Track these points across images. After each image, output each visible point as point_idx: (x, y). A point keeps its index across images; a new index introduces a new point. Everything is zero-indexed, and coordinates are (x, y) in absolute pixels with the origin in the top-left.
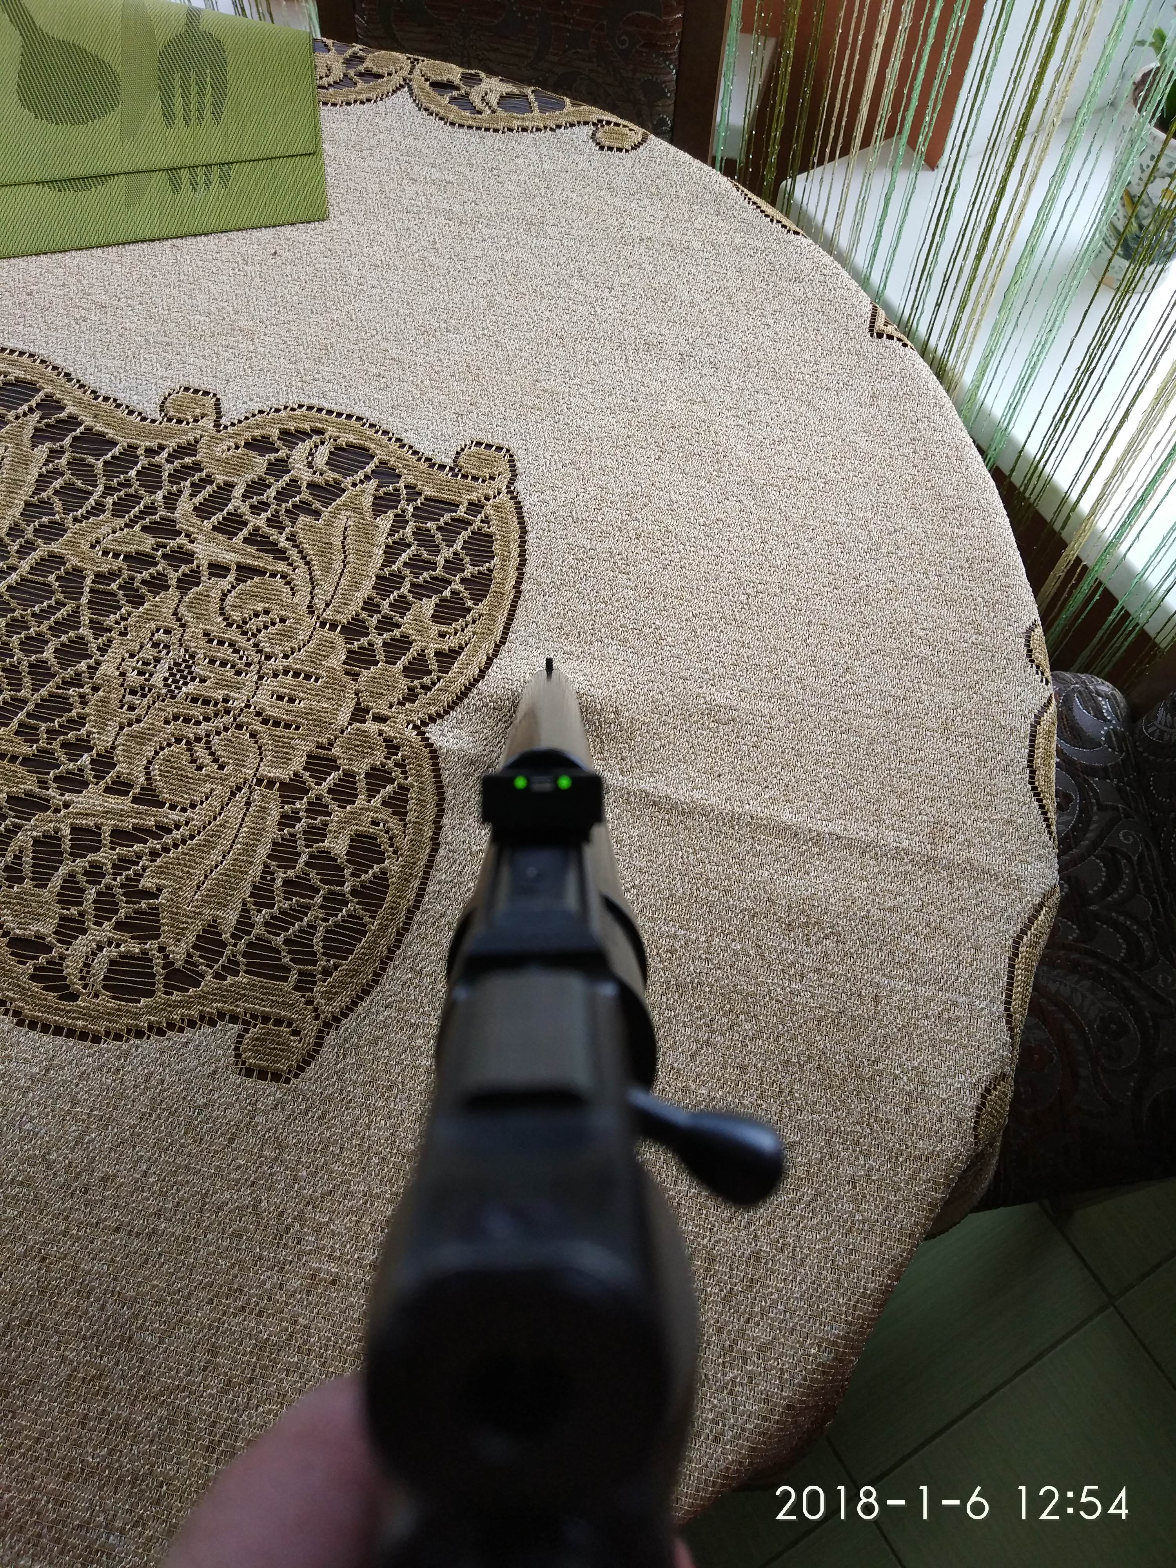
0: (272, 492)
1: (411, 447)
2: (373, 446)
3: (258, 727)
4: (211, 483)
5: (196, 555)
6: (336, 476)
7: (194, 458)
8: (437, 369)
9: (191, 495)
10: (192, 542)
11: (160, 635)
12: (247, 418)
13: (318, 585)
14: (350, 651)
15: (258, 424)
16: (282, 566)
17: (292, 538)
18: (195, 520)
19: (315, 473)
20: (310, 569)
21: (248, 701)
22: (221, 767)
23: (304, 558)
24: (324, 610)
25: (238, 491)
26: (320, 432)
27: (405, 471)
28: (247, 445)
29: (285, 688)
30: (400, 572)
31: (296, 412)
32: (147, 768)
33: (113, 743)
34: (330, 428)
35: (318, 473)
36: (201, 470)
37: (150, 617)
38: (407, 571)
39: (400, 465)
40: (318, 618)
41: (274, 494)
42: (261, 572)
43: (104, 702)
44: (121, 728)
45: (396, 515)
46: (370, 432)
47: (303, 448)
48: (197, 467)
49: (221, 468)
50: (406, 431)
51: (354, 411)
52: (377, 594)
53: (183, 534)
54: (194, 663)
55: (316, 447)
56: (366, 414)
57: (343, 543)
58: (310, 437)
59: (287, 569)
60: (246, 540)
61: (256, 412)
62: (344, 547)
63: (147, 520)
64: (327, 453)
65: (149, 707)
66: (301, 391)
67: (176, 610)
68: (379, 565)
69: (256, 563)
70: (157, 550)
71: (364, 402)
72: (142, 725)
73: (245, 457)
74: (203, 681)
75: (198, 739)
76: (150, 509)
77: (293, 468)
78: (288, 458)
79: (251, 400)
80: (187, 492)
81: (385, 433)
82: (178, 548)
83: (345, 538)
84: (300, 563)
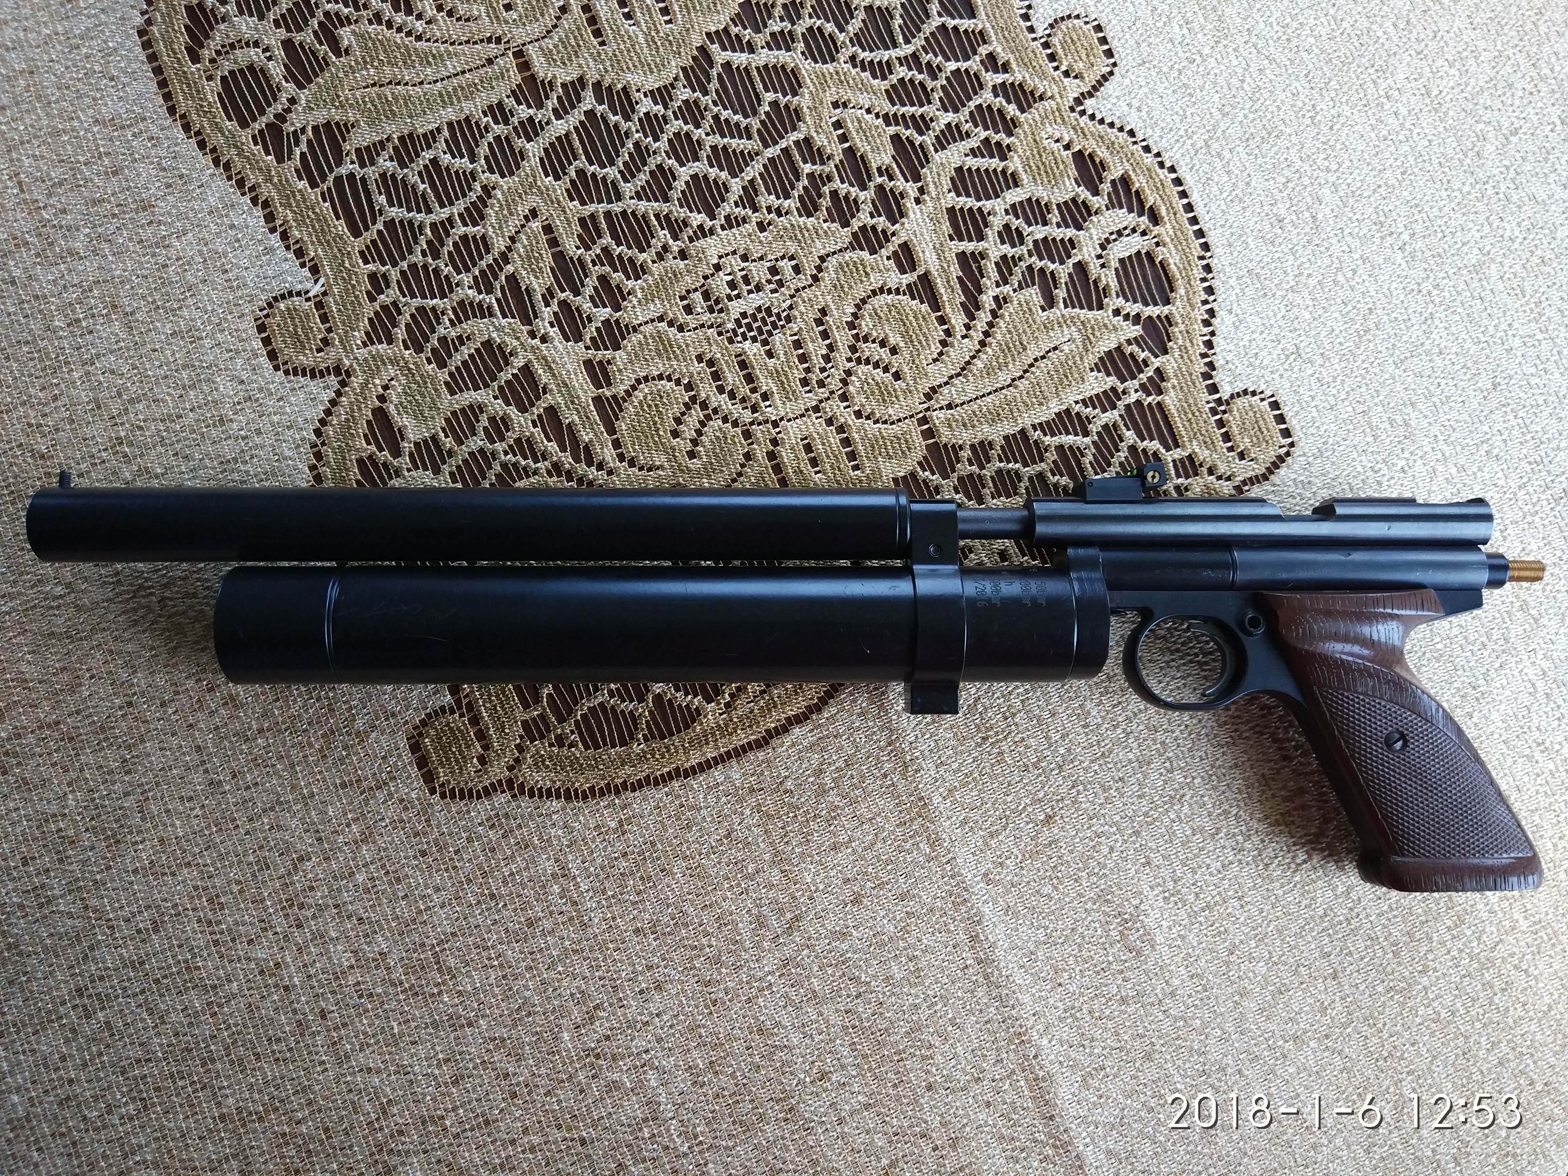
0: (1039, 232)
1: (1213, 334)
2: (1182, 291)
3: (760, 453)
4: (1003, 158)
5: (904, 220)
6: (1114, 284)
7: (1018, 113)
8: (1340, 278)
9: (972, 150)
10: (918, 201)
11: (786, 266)
12: (1112, 125)
13: (966, 376)
14: (913, 475)
15: (1113, 143)
16: (958, 320)
17: (1000, 301)
18: (946, 183)
19: (1099, 257)
20: (979, 351)
21: (782, 419)
22: (692, 455)
23: (987, 334)
24: (941, 408)
25: (1013, 196)
26: (1155, 218)
27: (1176, 354)
28: (1079, 156)
29: (823, 444)
30: (1046, 451)
31: (1160, 171)
32: (638, 381)
33: (640, 325)
34: (1168, 226)
35: (1102, 261)
36: (1010, 134)
37: (799, 236)
38: (1052, 456)
39: (1180, 342)
40: (928, 409)
41: (1039, 236)
42: (936, 305)
43: (675, 276)
44: (661, 319)
45: (1113, 389)
46: (1198, 273)
47: (1123, 217)
48: (1010, 126)
49: (1028, 153)
50: (1230, 312)
51: (1212, 233)
52: (1002, 447)
53: (920, 184)
54: (783, 327)
55: (1134, 230)
56: (1218, 249)
57: (1036, 360)
58: (1140, 215)
59: (960, 330)
60: (962, 257)
61: (1127, 128)
62: (1031, 365)
63: (908, 133)
64: (1134, 251)
65: (702, 326)
66: (1193, 153)
67: (828, 255)
68: (1037, 421)
69: (942, 291)
70: (881, 175)
71: (1232, 234)
72: (679, 335)
73: (1061, 167)
74: (770, 354)
75: (704, 405)
76: (922, 124)
77: (1088, 229)
78: (1096, 213)
79: (1139, 110)
80: (974, 143)
81: (1210, 290)
82: (901, 194)
83: (1043, 357)
84: (977, 335)
